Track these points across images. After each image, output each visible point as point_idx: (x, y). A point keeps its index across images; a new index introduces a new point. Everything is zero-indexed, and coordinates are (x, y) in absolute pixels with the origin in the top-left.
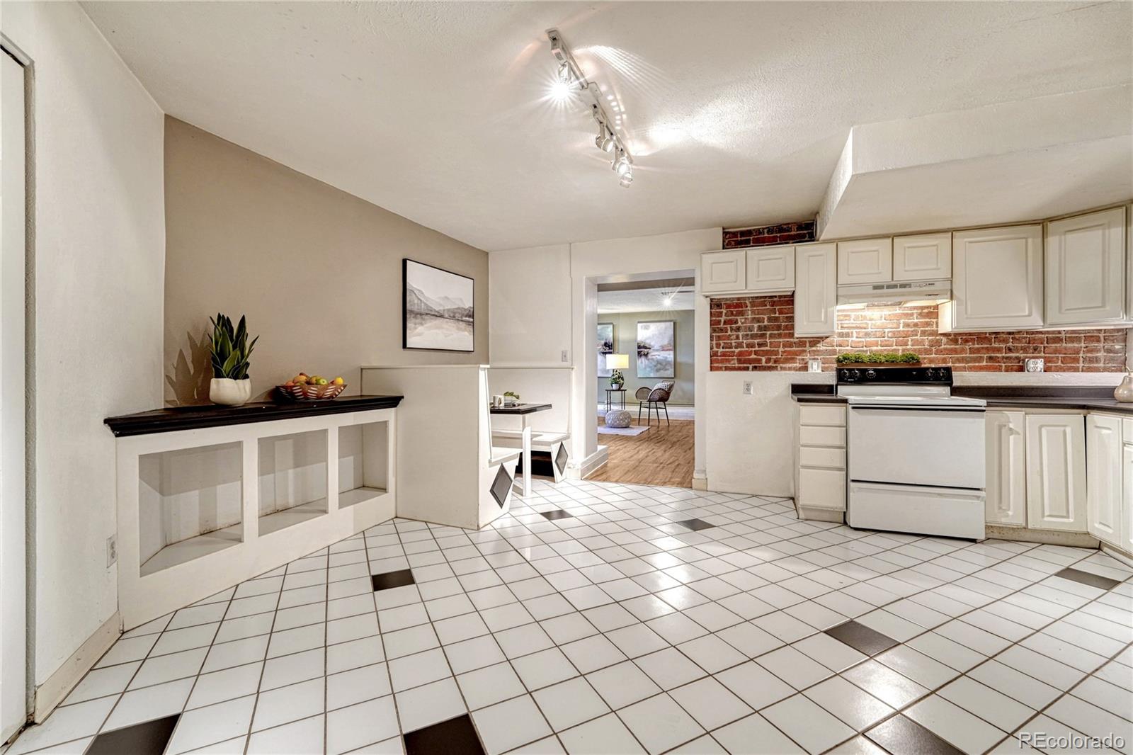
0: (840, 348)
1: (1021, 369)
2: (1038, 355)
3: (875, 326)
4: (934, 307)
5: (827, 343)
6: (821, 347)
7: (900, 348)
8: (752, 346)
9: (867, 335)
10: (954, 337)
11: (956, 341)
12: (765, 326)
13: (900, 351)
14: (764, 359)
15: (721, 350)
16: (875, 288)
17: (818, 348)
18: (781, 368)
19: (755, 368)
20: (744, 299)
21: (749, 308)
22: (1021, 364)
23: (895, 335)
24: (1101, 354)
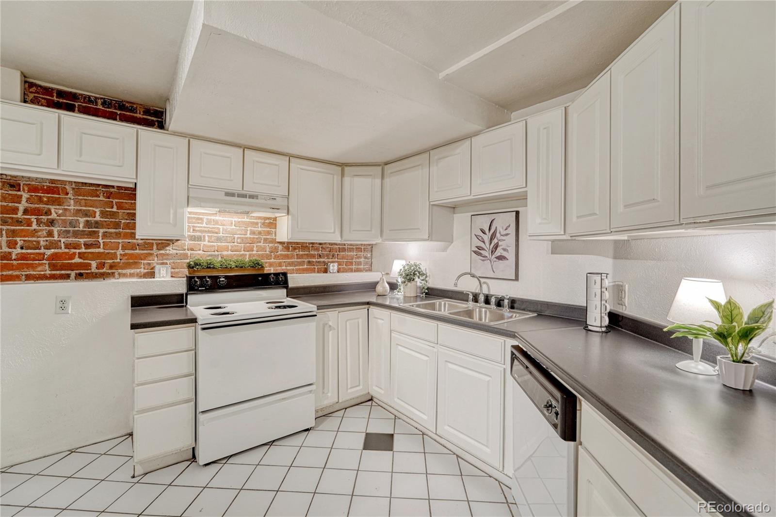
0: (192, 252)
1: (326, 271)
2: (334, 260)
3: (226, 231)
4: (274, 218)
5: (178, 246)
6: (170, 250)
7: (247, 253)
8: (77, 246)
9: (219, 239)
10: (288, 246)
11: (287, 249)
12: (96, 222)
13: (248, 256)
14: (94, 264)
15: (18, 251)
16: (227, 194)
17: (168, 252)
18: (119, 274)
20: (62, 182)
21: (70, 196)
22: (326, 267)
23: (243, 241)
24: (362, 260)
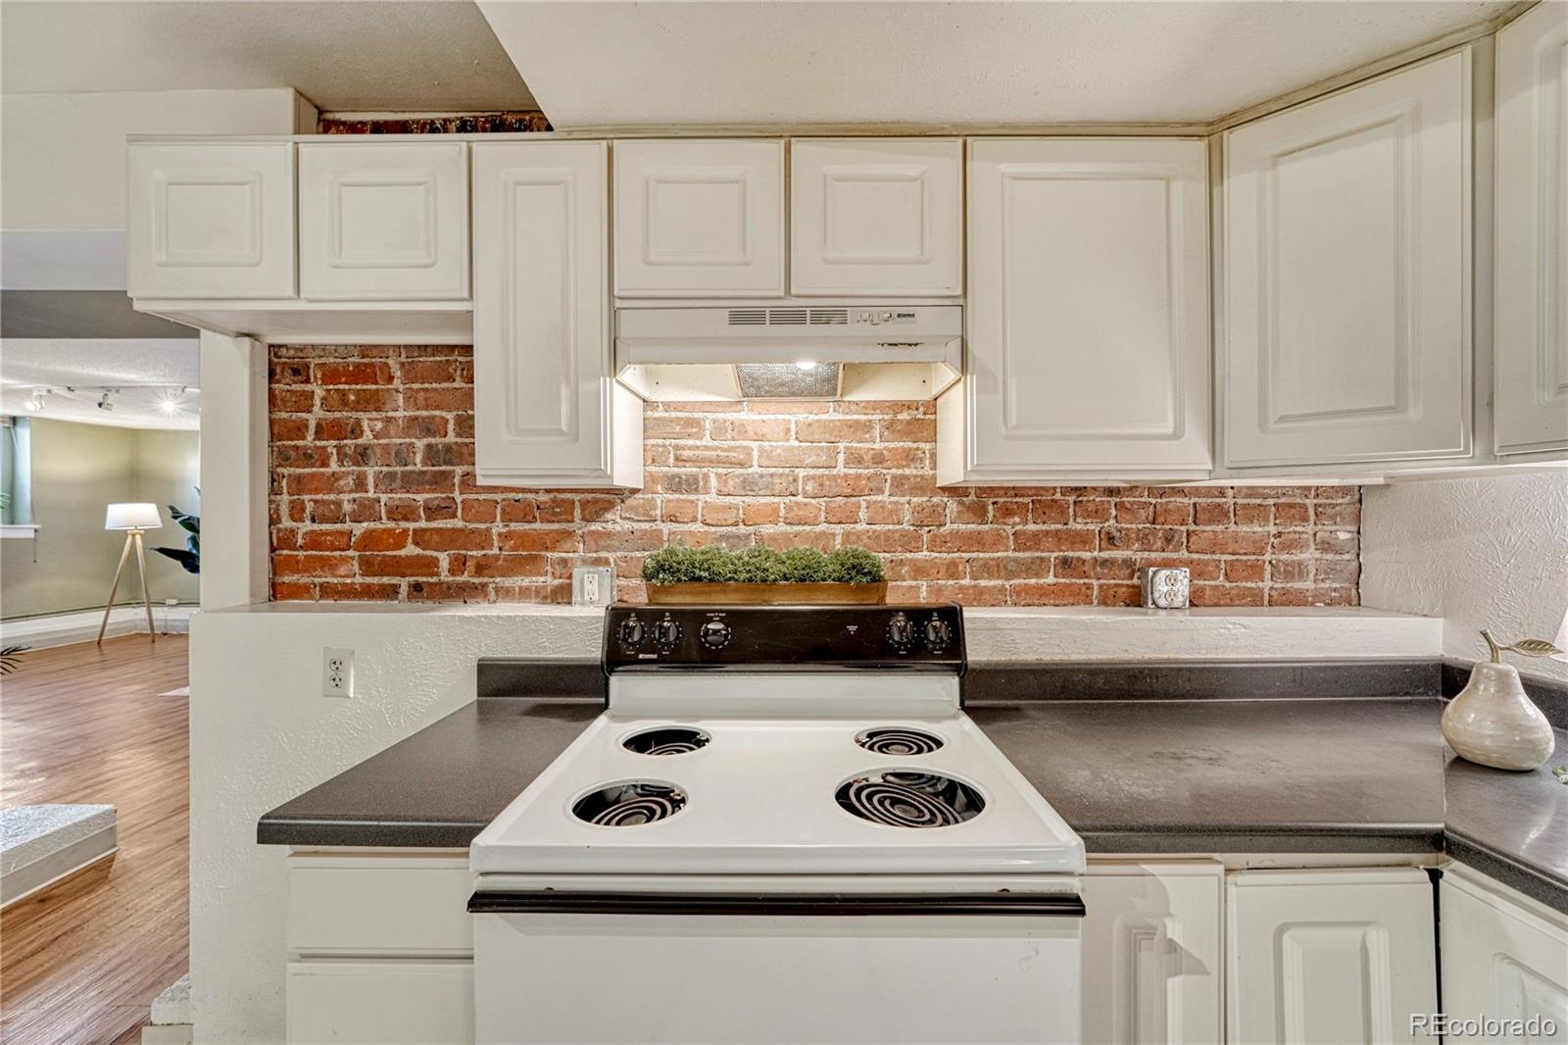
0: (675, 527)
1: (1137, 599)
2: (1175, 555)
3: (769, 458)
4: (926, 404)
5: (632, 508)
6: (616, 521)
7: (838, 529)
8: (409, 513)
9: (748, 486)
10: (977, 500)
11: (979, 512)
12: (448, 448)
13: (839, 539)
14: (444, 559)
15: (307, 526)
16: (739, 317)
17: (610, 526)
18: (497, 590)
19: (417, 589)
20: (381, 349)
21: (397, 384)
22: (1135, 581)
23: (824, 488)
24: (1309, 555)
